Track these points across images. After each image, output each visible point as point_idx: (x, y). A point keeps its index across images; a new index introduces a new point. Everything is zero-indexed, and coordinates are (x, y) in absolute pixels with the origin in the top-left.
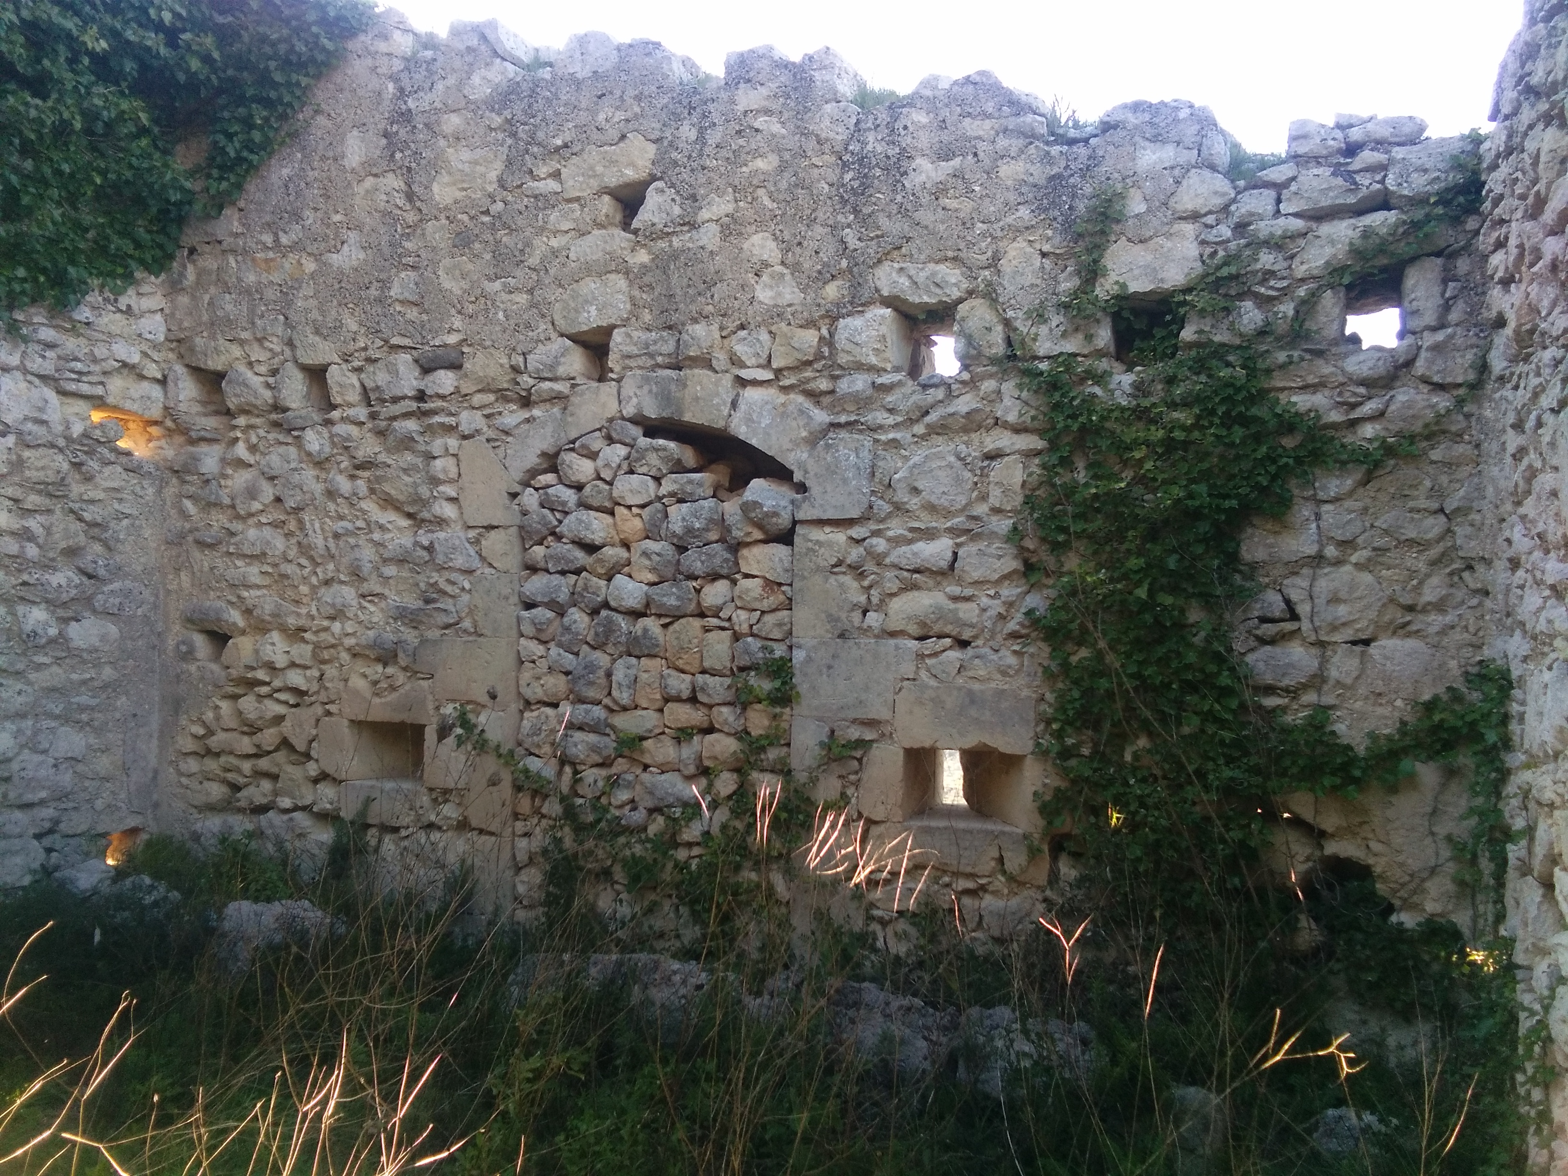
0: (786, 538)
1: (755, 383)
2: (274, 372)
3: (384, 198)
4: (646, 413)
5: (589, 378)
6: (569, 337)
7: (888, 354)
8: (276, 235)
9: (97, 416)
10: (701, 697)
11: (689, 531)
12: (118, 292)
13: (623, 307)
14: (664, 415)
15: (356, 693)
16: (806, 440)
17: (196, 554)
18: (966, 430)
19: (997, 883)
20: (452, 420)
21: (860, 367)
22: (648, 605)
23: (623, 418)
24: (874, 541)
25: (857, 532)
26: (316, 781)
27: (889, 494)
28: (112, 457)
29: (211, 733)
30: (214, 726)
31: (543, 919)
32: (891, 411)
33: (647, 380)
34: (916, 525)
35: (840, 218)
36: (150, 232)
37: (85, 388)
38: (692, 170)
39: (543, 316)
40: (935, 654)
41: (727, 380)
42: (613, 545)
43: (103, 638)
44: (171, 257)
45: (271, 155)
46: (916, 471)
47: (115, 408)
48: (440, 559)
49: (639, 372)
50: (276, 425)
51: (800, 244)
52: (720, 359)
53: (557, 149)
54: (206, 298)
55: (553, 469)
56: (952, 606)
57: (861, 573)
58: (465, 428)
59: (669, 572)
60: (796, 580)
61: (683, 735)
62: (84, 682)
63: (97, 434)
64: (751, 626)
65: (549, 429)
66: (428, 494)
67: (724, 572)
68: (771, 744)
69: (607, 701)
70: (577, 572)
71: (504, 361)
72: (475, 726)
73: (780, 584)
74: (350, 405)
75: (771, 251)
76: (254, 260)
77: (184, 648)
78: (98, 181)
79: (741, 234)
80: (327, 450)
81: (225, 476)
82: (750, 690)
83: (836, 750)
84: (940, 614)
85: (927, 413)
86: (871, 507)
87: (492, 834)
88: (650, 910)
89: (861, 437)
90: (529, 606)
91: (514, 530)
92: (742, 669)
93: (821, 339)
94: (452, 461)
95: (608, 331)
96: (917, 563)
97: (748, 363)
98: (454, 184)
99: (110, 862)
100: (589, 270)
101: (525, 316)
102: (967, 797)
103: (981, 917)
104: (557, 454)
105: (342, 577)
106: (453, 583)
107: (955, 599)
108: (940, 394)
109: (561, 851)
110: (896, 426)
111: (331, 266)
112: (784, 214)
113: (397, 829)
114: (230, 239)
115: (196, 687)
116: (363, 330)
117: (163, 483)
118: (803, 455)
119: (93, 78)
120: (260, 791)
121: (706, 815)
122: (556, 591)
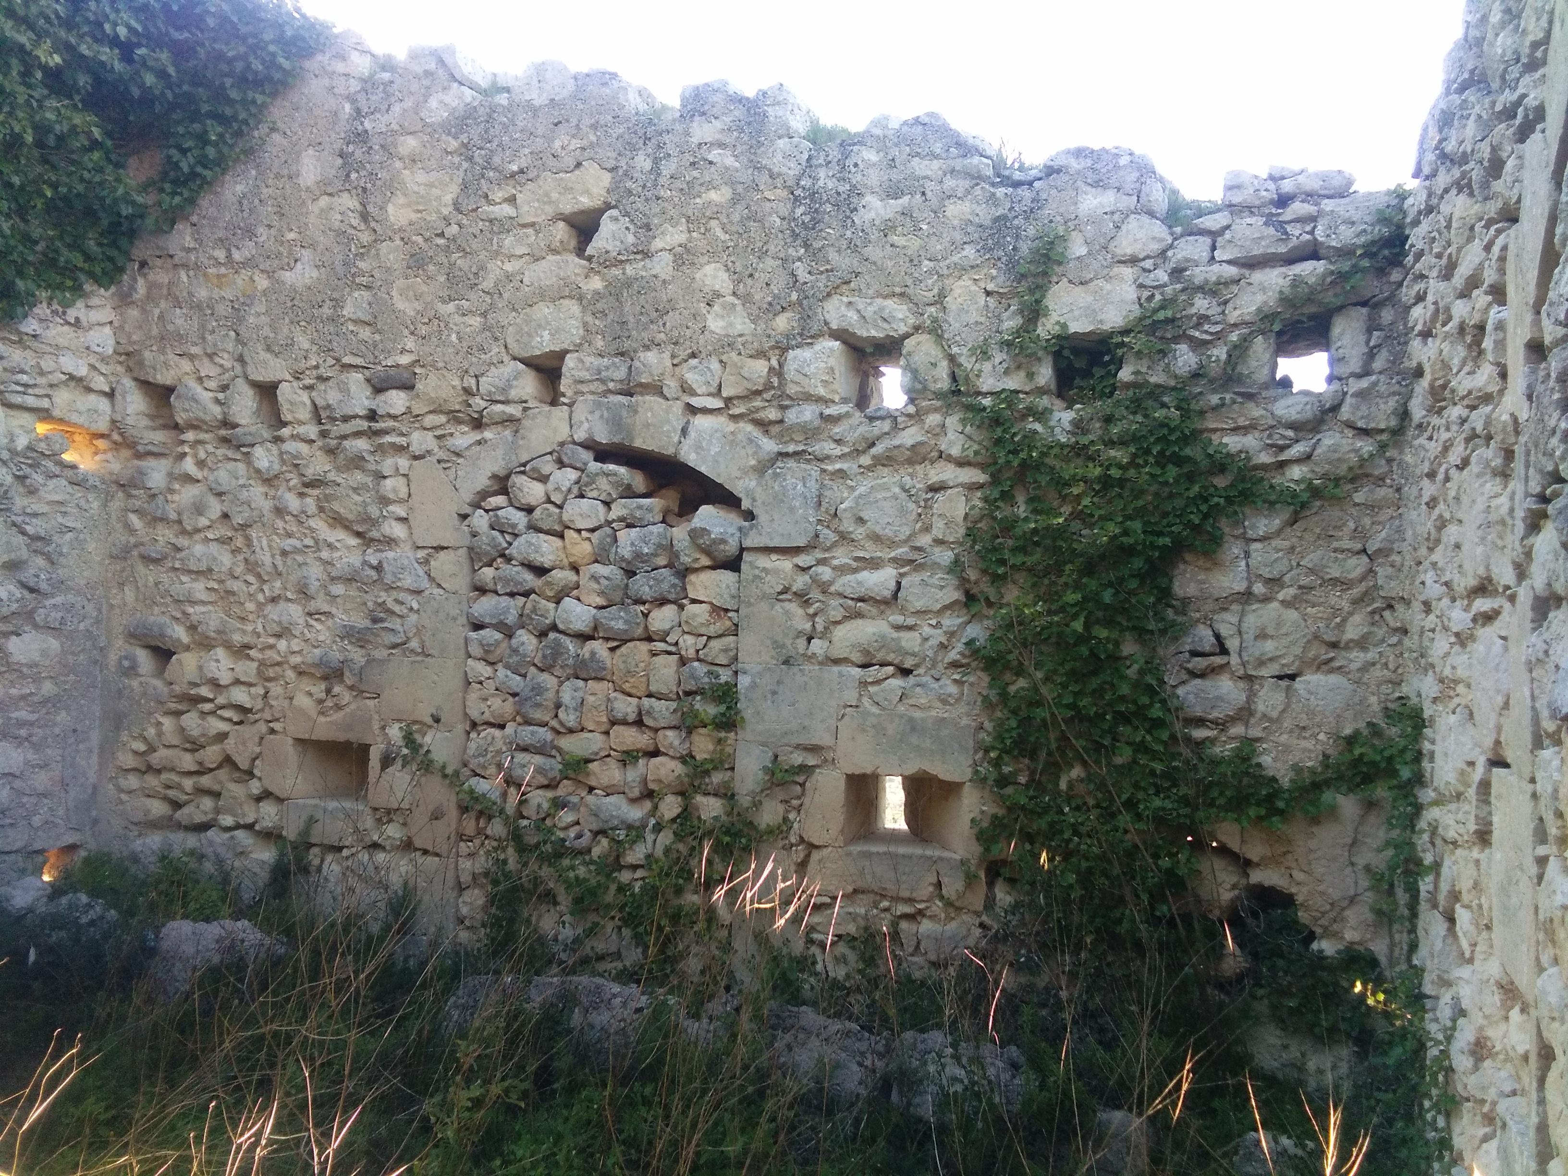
0: (733, 564)
1: (705, 411)
2: (224, 388)
3: (339, 217)
4: (598, 439)
5: (541, 401)
6: (522, 361)
7: (836, 386)
8: (229, 250)
9: (42, 428)
10: (647, 721)
11: (638, 556)
12: (67, 305)
13: (576, 332)
14: (615, 440)
15: (301, 711)
16: (754, 469)
17: (141, 569)
18: (911, 462)
19: (934, 908)
20: (403, 441)
21: (809, 398)
22: (595, 628)
23: (575, 443)
24: (820, 569)
25: (803, 560)
26: (258, 799)
27: (835, 524)
28: (57, 470)
29: (152, 749)
30: (156, 744)
31: (485, 940)
32: (838, 442)
33: (598, 405)
34: (861, 554)
35: (791, 251)
36: (100, 244)
37: (31, 401)
38: (647, 200)
39: (496, 339)
40: (878, 682)
41: (677, 408)
42: (561, 568)
43: (44, 653)
44: (121, 270)
45: (224, 171)
46: (861, 502)
47: (61, 421)
48: (388, 579)
49: (591, 397)
50: (225, 440)
51: (751, 275)
52: (671, 386)
53: (513, 175)
54: (157, 312)
55: (504, 491)
56: (895, 635)
57: (807, 601)
58: (416, 449)
59: (617, 596)
60: (743, 606)
61: (628, 758)
62: (23, 697)
63: (42, 447)
64: (698, 651)
65: (500, 453)
66: (378, 513)
67: (672, 597)
68: (715, 768)
69: (554, 723)
70: (526, 594)
71: (457, 382)
72: (421, 746)
73: (727, 610)
74: (301, 423)
75: (723, 281)
76: (205, 275)
77: (126, 663)
78: (49, 194)
79: (694, 264)
80: (276, 467)
81: (172, 491)
82: (696, 714)
83: (779, 775)
84: (883, 643)
85: (873, 444)
86: (817, 536)
87: (437, 855)
88: (592, 931)
89: (809, 467)
90: (478, 627)
91: (463, 552)
92: (688, 694)
93: (771, 369)
94: (402, 481)
95: (561, 355)
96: (861, 592)
97: (699, 392)
98: (409, 205)
99: (46, 878)
100: (542, 295)
101: (479, 339)
102: (908, 822)
103: (919, 942)
104: (508, 477)
105: (289, 595)
106: (401, 603)
107: (898, 628)
108: (886, 426)
109: (504, 873)
110: (842, 457)
111: (284, 283)
112: (736, 246)
113: (340, 849)
114: (183, 254)
115: (138, 703)
116: (315, 348)
117: (108, 498)
118: (751, 482)
119: (46, 92)
120: (191, 814)
121: (650, 837)
122: (504, 613)
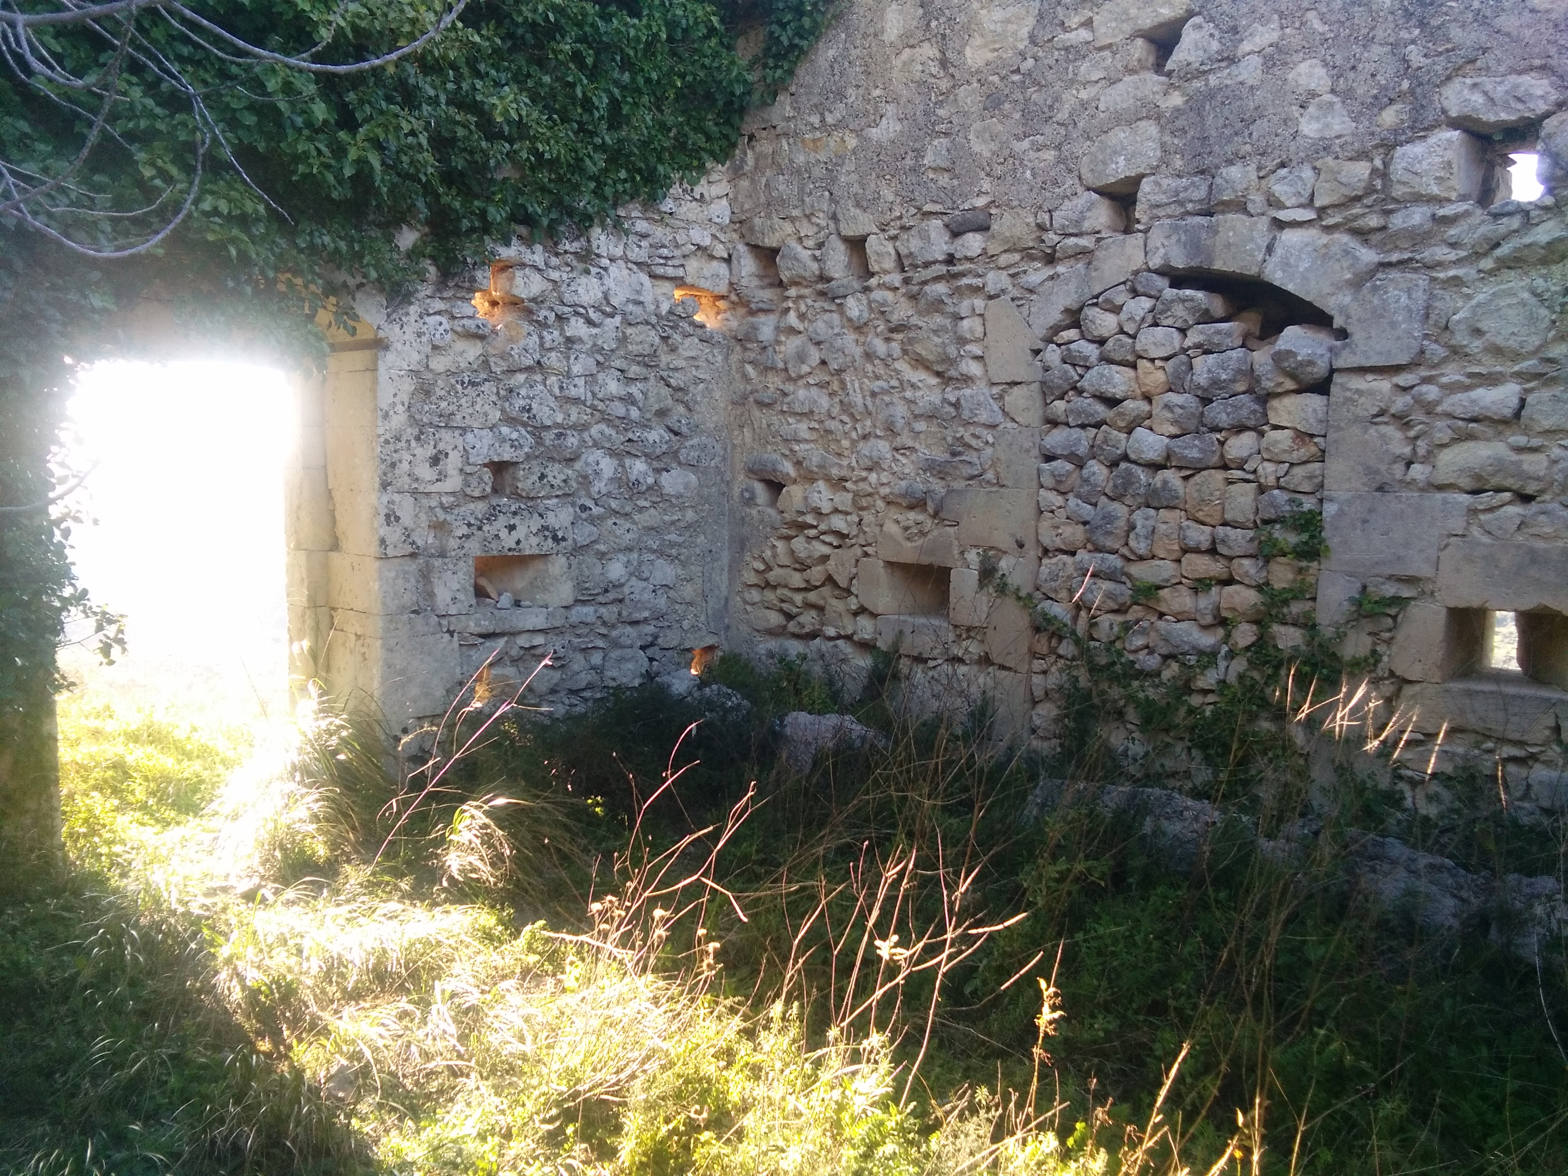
0: (1322, 387)
1: (1295, 224)
2: (820, 245)
3: (920, 68)
4: (1173, 264)
5: (1115, 231)
6: (1096, 191)
7: (1454, 182)
8: (822, 115)
9: (678, 294)
10: (1221, 549)
11: (1215, 383)
12: (693, 183)
13: (1152, 153)
14: (1193, 264)
15: (891, 537)
16: (1349, 283)
17: (756, 413)
18: (1544, 262)
19: (1550, 753)
20: (978, 282)
21: (1419, 198)
22: (1168, 457)
23: (1149, 270)
24: (1425, 388)
25: (1403, 379)
26: (856, 614)
27: (1445, 337)
29: (769, 568)
30: (772, 564)
31: (1059, 750)
32: (1453, 245)
33: (1175, 229)
34: (1477, 369)
35: (1404, 34)
36: (717, 124)
37: (670, 271)
39: (1070, 171)
40: (1491, 510)
41: (1263, 224)
42: (1134, 398)
43: (687, 486)
44: (734, 145)
45: (818, 39)
46: (1480, 311)
47: (692, 287)
48: (966, 414)
49: (1168, 221)
50: (822, 294)
51: (1354, 68)
52: (1256, 200)
54: (763, 181)
55: (1076, 324)
56: (1514, 457)
57: (1407, 423)
58: (991, 289)
59: (1192, 425)
60: (1331, 430)
61: (1200, 585)
62: (673, 523)
63: (679, 310)
64: (1278, 479)
65: (1072, 286)
66: (955, 353)
67: (1252, 423)
68: (1295, 598)
69: (1125, 551)
70: (1097, 425)
71: (1031, 219)
72: (997, 570)
73: (1312, 436)
74: (886, 272)
75: (1319, 79)
76: (803, 141)
77: (747, 495)
78: (679, 84)
79: (1286, 63)
80: (866, 315)
81: (779, 343)
82: (1275, 543)
83: (1367, 607)
84: (1499, 466)
85: (1498, 245)
86: (1422, 352)
87: (1013, 670)
88: (1163, 750)
89: (1415, 276)
90: (1049, 458)
91: (1036, 386)
92: (1266, 522)
93: (1374, 171)
94: (978, 321)
95: (1136, 181)
96: (1476, 411)
97: (1288, 204)
98: (986, 46)
99: (694, 672)
100: (1121, 119)
101: (1052, 173)
102: (1522, 661)
103: (1529, 787)
104: (1081, 309)
105: (878, 432)
106: (978, 437)
107: (1519, 450)
108: (1515, 223)
109: (1077, 689)
110: (1458, 262)
111: (870, 140)
112: (1336, 37)
113: (925, 661)
114: (784, 124)
115: (757, 529)
116: (899, 199)
117: (729, 351)
118: (1346, 298)
120: (809, 619)
121: (1222, 664)
122: (1075, 445)
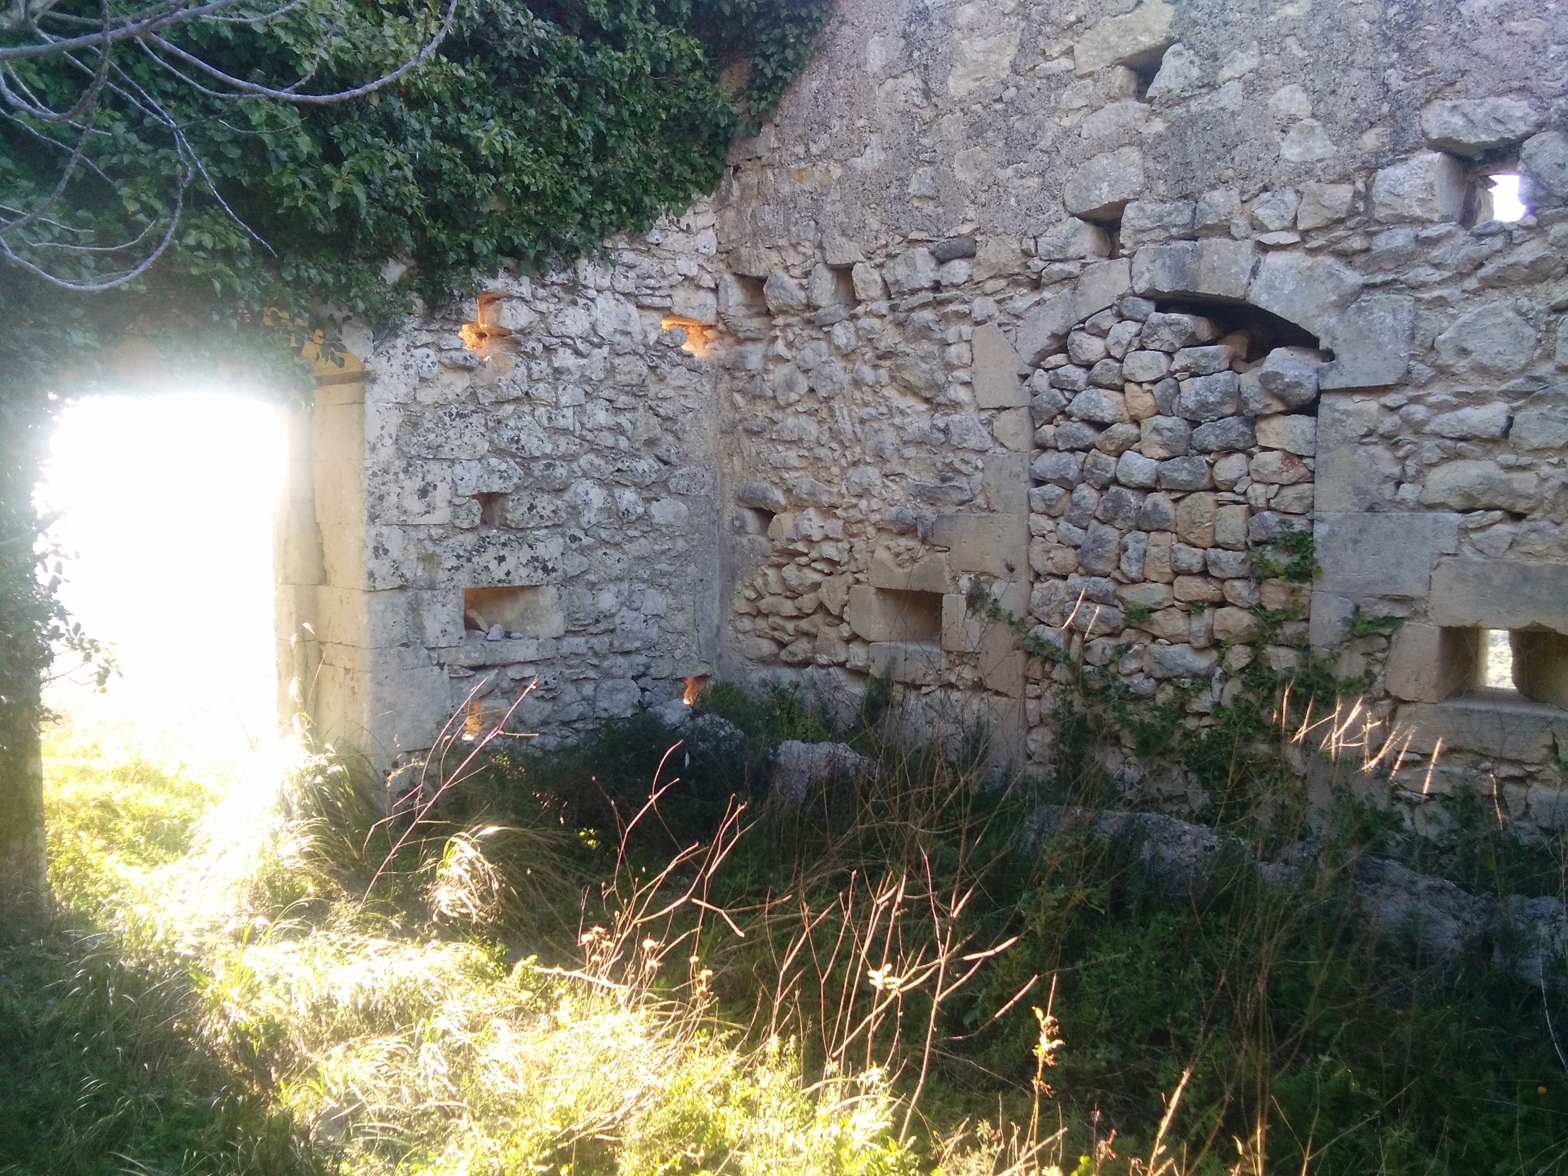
0: (1310, 408)
1: (1279, 247)
2: (807, 274)
3: (903, 98)
4: (1159, 288)
5: (1099, 256)
6: (1080, 217)
7: (1436, 204)
8: (807, 145)
9: (666, 324)
10: (1213, 571)
11: (1203, 405)
12: (679, 214)
13: (1136, 180)
14: (1178, 288)
15: (881, 563)
16: (1335, 305)
17: (745, 441)
18: (1529, 281)
19: (1548, 772)
20: (965, 308)
21: (1401, 220)
22: (1158, 480)
23: (1135, 295)
24: (1412, 408)
25: (1391, 399)
26: (848, 641)
27: (1430, 359)
28: (678, 359)
29: (760, 597)
30: (764, 592)
31: (1054, 775)
32: (1437, 266)
33: (1160, 253)
34: (1463, 389)
35: (1383, 58)
36: (702, 156)
37: (657, 302)
38: (1214, 27)
39: (1054, 198)
40: (1481, 528)
41: (1247, 247)
42: (1122, 422)
43: (676, 515)
44: (719, 177)
45: (802, 71)
46: (1465, 331)
47: (680, 316)
48: (955, 440)
49: (1152, 246)
50: (809, 322)
51: (1333, 92)
52: (1240, 225)
53: (1070, 26)
54: (749, 211)
55: (1063, 349)
56: (1504, 476)
57: (1396, 443)
58: (977, 315)
59: (1181, 447)
60: (1320, 452)
61: (1193, 608)
62: (663, 552)
63: (667, 340)
64: (1268, 500)
65: (1059, 311)
66: (943, 379)
67: (1240, 445)
68: (1288, 619)
69: (1116, 574)
70: (1087, 449)
71: (1016, 246)
72: (988, 595)
73: (1301, 457)
74: (873, 300)
75: (1300, 103)
76: (788, 171)
77: (737, 523)
78: (664, 117)
79: (1266, 89)
80: (853, 342)
81: (767, 371)
82: (1266, 564)
83: (1361, 627)
84: (1489, 484)
85: (1482, 265)
86: (1409, 372)
87: (1006, 695)
88: (1160, 774)
89: (1400, 297)
90: (1039, 482)
91: (1024, 411)
92: (1257, 544)
93: (1356, 194)
94: (965, 347)
95: (1120, 206)
96: (1464, 430)
97: (1271, 227)
98: (968, 75)
99: (686, 702)
100: (1102, 146)
101: (1037, 200)
102: (1517, 680)
103: (1528, 806)
104: (1068, 334)
105: (868, 459)
106: (967, 463)
107: (1509, 468)
108: (1498, 243)
109: (1071, 714)
110: (1442, 283)
111: (855, 169)
112: (1315, 62)
113: (919, 687)
114: (768, 155)
115: (748, 557)
116: (884, 228)
117: (718, 380)
118: (1331, 320)
119: (658, 24)
120: (802, 648)
121: (1217, 687)
122: (1065, 468)
